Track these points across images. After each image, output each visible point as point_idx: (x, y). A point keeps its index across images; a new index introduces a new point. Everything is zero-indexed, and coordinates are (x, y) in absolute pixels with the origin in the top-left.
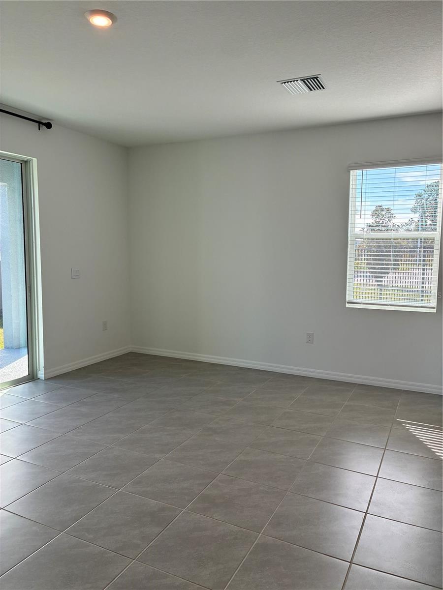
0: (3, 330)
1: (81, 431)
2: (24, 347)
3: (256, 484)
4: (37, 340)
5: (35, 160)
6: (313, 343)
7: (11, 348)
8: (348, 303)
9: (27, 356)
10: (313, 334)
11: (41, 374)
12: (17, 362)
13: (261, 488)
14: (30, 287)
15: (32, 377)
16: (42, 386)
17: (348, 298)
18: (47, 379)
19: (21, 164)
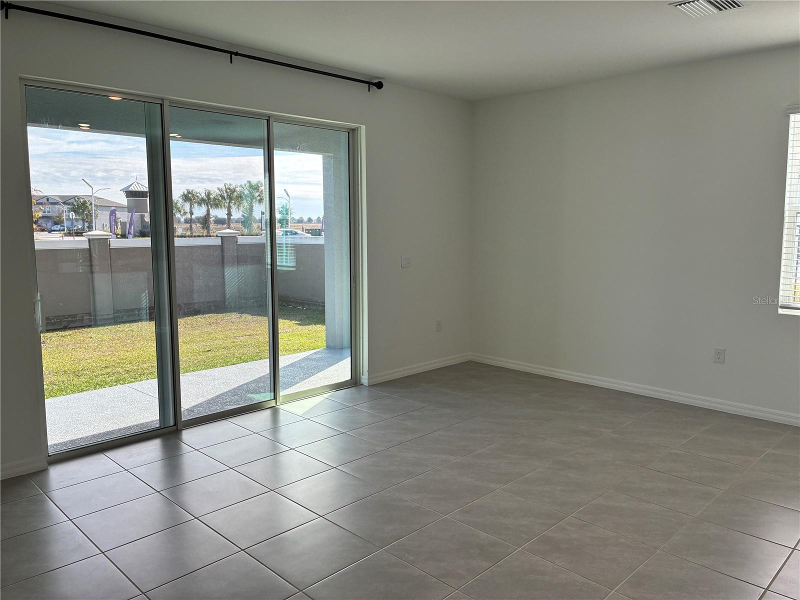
0: (325, 327)
1: (406, 447)
2: (348, 347)
3: (616, 534)
4: (361, 339)
5: (363, 127)
6: (724, 363)
7: (334, 348)
8: (781, 307)
9: (350, 358)
10: (725, 350)
11: (365, 379)
12: (339, 364)
13: (623, 540)
14: (355, 277)
15: (354, 382)
16: (365, 393)
17: (781, 301)
18: (370, 386)
19: (349, 133)
